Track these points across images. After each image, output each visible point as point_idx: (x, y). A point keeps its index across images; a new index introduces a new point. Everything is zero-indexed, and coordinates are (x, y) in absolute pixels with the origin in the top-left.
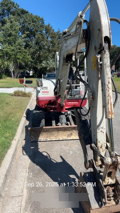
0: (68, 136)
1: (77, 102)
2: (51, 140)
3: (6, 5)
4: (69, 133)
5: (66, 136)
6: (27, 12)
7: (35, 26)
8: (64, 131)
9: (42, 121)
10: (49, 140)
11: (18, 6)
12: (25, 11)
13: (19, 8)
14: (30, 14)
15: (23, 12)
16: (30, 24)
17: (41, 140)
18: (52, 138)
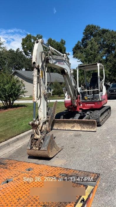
0: (71, 128)
1: (93, 105)
2: (60, 129)
3: (89, 30)
4: (72, 125)
5: (70, 127)
6: (107, 31)
7: (114, 41)
8: (69, 123)
9: (61, 117)
10: (59, 129)
11: (99, 28)
12: (106, 30)
13: (100, 29)
14: (111, 31)
15: (104, 31)
16: (109, 40)
17: (54, 128)
18: (61, 127)
